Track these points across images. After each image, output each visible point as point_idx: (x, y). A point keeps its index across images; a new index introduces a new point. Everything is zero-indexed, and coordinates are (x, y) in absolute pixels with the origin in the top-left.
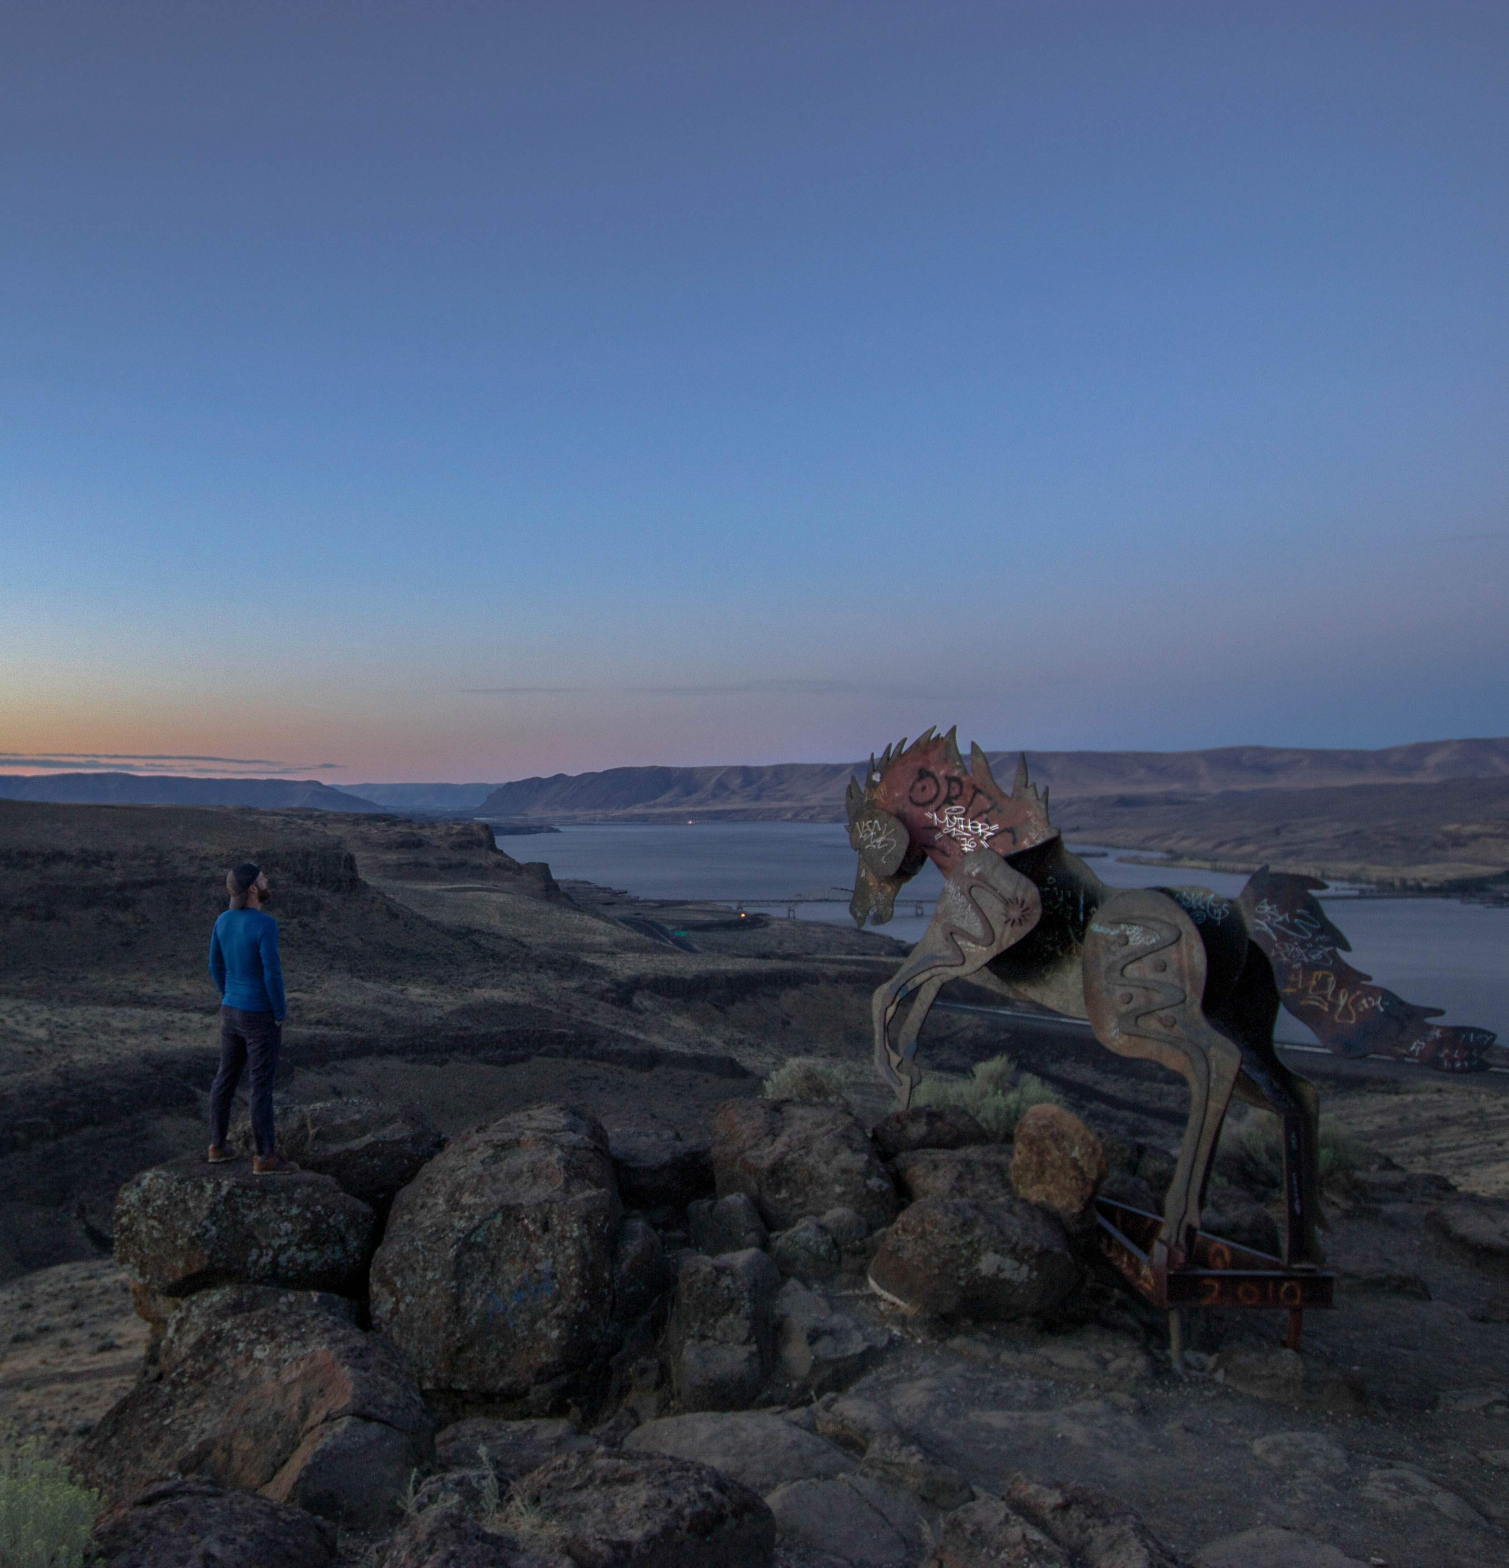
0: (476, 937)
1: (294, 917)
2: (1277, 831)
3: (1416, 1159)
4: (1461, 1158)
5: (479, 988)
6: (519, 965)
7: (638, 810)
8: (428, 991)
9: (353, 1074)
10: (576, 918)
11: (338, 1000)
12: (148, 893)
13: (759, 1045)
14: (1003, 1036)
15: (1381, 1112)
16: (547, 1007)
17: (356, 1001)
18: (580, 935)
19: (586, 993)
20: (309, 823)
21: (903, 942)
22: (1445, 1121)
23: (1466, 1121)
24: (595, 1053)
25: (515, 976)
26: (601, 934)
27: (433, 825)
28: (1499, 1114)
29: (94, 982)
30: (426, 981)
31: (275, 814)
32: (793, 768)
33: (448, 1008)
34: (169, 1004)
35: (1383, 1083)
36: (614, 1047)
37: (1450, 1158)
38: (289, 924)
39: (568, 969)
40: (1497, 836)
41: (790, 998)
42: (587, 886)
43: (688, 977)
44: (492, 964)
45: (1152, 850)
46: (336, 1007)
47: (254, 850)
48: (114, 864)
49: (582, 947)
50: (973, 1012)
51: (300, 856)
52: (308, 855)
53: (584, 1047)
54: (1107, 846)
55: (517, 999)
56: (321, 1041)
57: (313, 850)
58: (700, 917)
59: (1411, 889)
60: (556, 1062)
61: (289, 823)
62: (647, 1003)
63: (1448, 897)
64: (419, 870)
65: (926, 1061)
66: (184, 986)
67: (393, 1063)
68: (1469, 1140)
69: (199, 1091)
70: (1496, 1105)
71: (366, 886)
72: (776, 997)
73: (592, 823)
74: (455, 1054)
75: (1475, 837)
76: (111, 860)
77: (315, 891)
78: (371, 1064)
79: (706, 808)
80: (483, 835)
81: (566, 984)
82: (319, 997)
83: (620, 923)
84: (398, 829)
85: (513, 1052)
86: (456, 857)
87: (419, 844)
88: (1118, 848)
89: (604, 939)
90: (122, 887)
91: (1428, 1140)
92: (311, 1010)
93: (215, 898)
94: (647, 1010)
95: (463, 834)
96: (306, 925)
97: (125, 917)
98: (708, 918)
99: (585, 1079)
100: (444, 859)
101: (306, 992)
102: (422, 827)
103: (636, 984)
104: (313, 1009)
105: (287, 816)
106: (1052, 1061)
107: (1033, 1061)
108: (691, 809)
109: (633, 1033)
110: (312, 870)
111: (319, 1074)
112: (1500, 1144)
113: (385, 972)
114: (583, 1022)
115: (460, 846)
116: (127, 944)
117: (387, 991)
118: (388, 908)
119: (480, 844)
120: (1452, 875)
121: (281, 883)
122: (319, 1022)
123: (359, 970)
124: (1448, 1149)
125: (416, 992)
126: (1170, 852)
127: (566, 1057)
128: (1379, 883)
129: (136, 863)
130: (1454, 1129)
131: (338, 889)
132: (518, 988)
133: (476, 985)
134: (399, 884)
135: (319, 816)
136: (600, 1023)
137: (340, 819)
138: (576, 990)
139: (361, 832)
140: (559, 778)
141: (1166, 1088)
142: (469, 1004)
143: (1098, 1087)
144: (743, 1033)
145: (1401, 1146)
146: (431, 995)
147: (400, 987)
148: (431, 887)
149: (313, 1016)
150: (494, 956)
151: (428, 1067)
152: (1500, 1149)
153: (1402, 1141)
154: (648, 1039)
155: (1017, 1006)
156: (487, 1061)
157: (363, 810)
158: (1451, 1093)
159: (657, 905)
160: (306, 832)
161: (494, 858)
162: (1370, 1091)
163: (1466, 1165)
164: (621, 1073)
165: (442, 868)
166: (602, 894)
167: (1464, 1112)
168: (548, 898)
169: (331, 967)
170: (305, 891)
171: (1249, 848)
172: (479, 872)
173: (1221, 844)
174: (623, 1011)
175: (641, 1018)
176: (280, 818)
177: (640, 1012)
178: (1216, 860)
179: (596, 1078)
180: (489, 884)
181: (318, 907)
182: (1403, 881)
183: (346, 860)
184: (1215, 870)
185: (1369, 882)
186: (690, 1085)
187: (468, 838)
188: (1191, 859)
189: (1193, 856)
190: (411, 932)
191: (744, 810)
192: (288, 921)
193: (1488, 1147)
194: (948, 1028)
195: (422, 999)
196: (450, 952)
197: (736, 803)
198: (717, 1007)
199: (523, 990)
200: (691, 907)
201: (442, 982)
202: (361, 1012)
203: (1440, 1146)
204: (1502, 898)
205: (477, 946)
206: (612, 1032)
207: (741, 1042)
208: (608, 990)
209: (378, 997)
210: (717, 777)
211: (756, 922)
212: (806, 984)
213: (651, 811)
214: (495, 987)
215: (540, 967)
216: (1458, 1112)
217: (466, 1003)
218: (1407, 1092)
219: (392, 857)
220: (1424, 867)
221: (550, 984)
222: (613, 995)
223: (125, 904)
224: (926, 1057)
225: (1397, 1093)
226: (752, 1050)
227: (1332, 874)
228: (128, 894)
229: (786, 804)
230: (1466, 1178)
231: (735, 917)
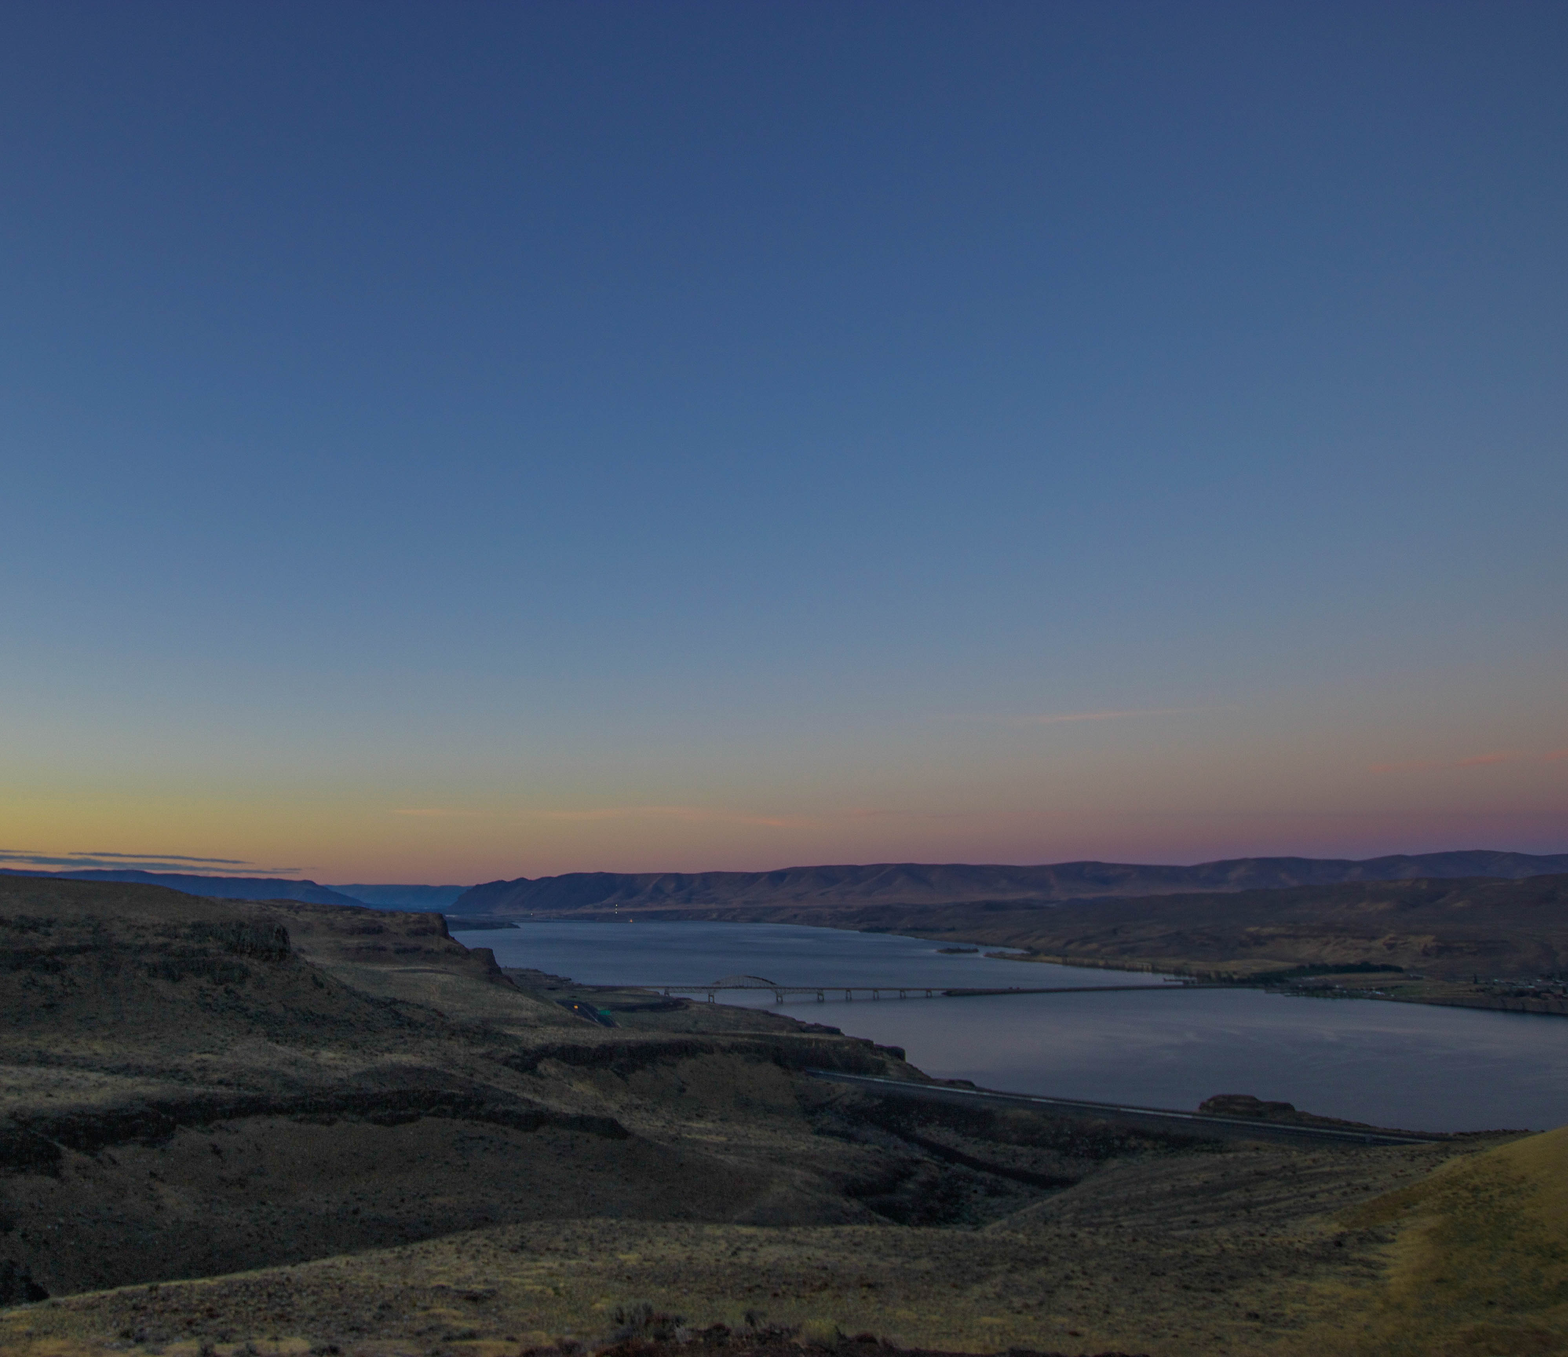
0: (397, 1007)
1: (222, 984)
2: (1115, 932)
3: (1237, 1213)
4: (1278, 1211)
5: (391, 1053)
6: (433, 1033)
7: (588, 910)
8: (339, 1055)
9: (237, 1132)
10: (509, 996)
11: (244, 1061)
12: (80, 957)
13: (654, 1111)
14: (876, 1102)
15: (1205, 1168)
16: (453, 1072)
17: (261, 1061)
18: (508, 1011)
19: (493, 1058)
21: (804, 1022)
22: (1262, 1175)
23: (1282, 1175)
24: (483, 1113)
25: (428, 1041)
26: (527, 1010)
27: (392, 916)
28: (1309, 1168)
29: (6, 1041)
30: (341, 1046)
32: (718, 875)
33: (353, 1070)
34: (76, 1064)
35: (1206, 1142)
36: (501, 1107)
37: (1268, 1211)
38: (214, 990)
39: (480, 1037)
40: (1289, 936)
41: (686, 1066)
42: (537, 974)
43: (593, 1046)
44: (407, 1031)
45: (1014, 947)
46: (241, 1068)
47: (189, 922)
48: (51, 930)
49: (509, 1021)
50: (849, 1080)
51: (234, 927)
52: (242, 925)
53: (472, 1108)
54: (978, 943)
55: (424, 1063)
56: (210, 1100)
57: (247, 923)
58: (630, 1000)
59: (1224, 980)
60: (445, 1122)
62: (553, 1070)
63: (1255, 987)
64: (377, 953)
65: (809, 1126)
66: (98, 1047)
67: (281, 1122)
68: (1284, 1194)
69: (64, 1148)
70: (1306, 1160)
71: (298, 959)
72: (674, 1065)
73: (547, 920)
74: (345, 1113)
75: (1272, 937)
76: (50, 926)
77: (245, 960)
78: (259, 1123)
79: (644, 909)
80: (437, 923)
81: (474, 1050)
82: (228, 1059)
83: (556, 1004)
84: (362, 917)
85: (402, 1113)
86: (412, 942)
87: (378, 930)
88: (986, 945)
89: (529, 1014)
90: (53, 952)
91: (1248, 1194)
92: (215, 1070)
93: (146, 964)
94: (550, 1076)
95: (419, 922)
96: (231, 991)
97: (48, 979)
98: (638, 1001)
99: (471, 1139)
100: (400, 944)
101: (216, 1054)
102: (383, 916)
103: (545, 1052)
104: (218, 1070)
106: (919, 1125)
107: (902, 1124)
108: (632, 910)
109: (530, 1097)
110: (244, 940)
111: (203, 1132)
112: (1313, 1196)
113: (302, 1037)
114: (484, 1086)
115: (416, 933)
116: (50, 1007)
117: (299, 1054)
118: (314, 978)
119: (433, 931)
120: (1256, 969)
122: (220, 1082)
123: (277, 1035)
124: (1267, 1203)
125: (326, 1056)
126: (1029, 948)
127: (454, 1117)
128: (1199, 975)
129: (75, 929)
130: (1270, 1183)
131: (267, 959)
132: (428, 1053)
133: (389, 1050)
136: (501, 1087)
138: (482, 1056)
139: (328, 919)
140: (521, 881)
141: (1019, 1149)
142: (376, 1067)
143: (959, 1149)
144: (641, 1099)
145: (1223, 1200)
146: (341, 1059)
147: (312, 1051)
148: (384, 969)
149: (215, 1077)
150: (411, 1024)
151: (315, 1127)
152: (1313, 1201)
153: (1225, 1195)
154: (544, 1102)
155: (889, 1075)
156: (378, 1121)
158: (1266, 1151)
159: (595, 990)
161: (445, 943)
162: (1196, 1150)
163: (1283, 1217)
164: (506, 1133)
165: (398, 952)
166: (548, 981)
167: (1278, 1167)
168: (491, 981)
169: (249, 1032)
170: (235, 959)
171: (1094, 946)
172: (430, 956)
173: (1070, 942)
174: (525, 1076)
175: (541, 1083)
177: (542, 1077)
178: (1066, 956)
179: (481, 1138)
180: (439, 967)
181: (246, 974)
182: (1218, 974)
184: (1065, 964)
185: (1191, 975)
186: (572, 1146)
187: (424, 926)
188: (1046, 955)
189: (1048, 952)
190: (334, 1000)
191: (677, 911)
192: (214, 987)
193: (1302, 1199)
194: (829, 1095)
195: (331, 1063)
196: (368, 1019)
197: (670, 905)
198: (618, 1075)
199: (432, 1055)
200: (624, 992)
201: (355, 1047)
202: (264, 1073)
203: (1259, 1199)
204: (1298, 988)
205: (398, 1015)
206: (511, 1094)
207: (637, 1107)
208: (514, 1056)
209: (285, 1059)
210: (654, 882)
211: (678, 1004)
212: (701, 1054)
213: (597, 911)
214: (405, 1052)
215: (453, 1035)
216: (1273, 1167)
217: (373, 1066)
218: (1229, 1151)
219: (354, 942)
220: (1233, 962)
221: (458, 1049)
222: (518, 1061)
223: (55, 968)
224: (809, 1122)
225: (1220, 1152)
226: (645, 1114)
227: (1161, 968)
228: (59, 958)
229: (713, 906)
230: (1284, 1229)
231: (660, 1001)
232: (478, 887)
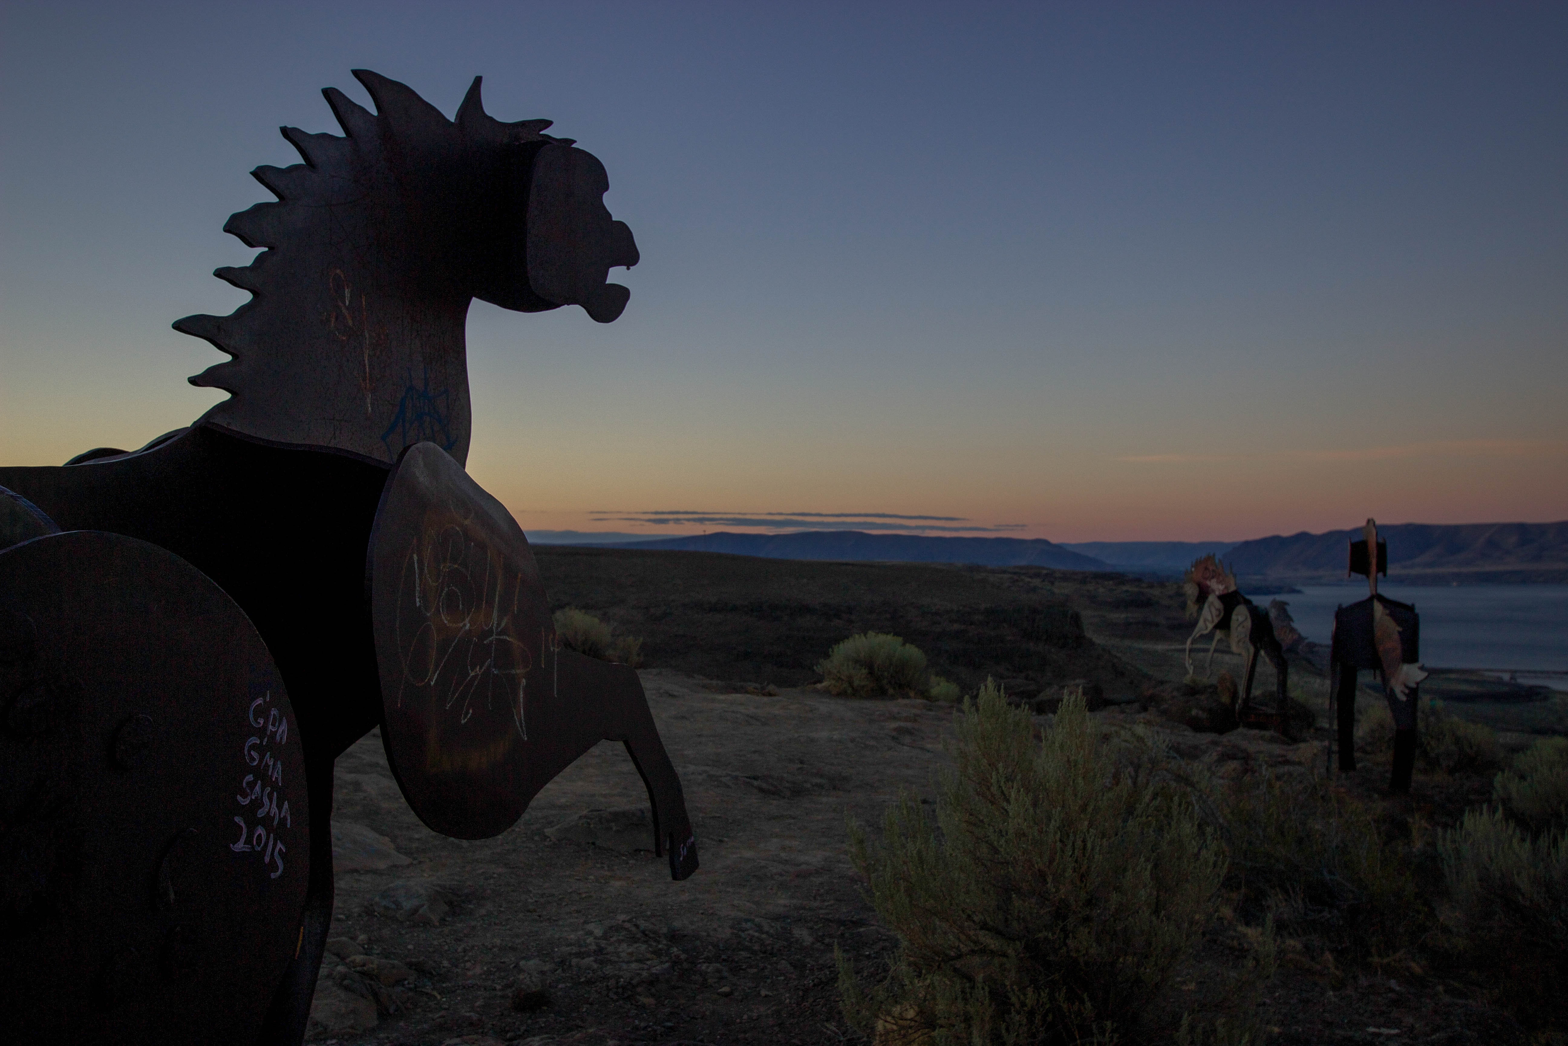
7: (1394, 570)
20: (1036, 582)
27: (1162, 584)
31: (1004, 572)
47: (983, 607)
51: (1027, 613)
52: (1035, 612)
57: (1040, 608)
58: (1464, 687)
61: (1017, 581)
64: (1149, 630)
71: (1092, 643)
73: (1338, 583)
77: (1042, 647)
79: (1473, 569)
83: (1368, 691)
84: (1125, 588)
87: (1149, 604)
98: (1474, 689)
100: (1173, 619)
102: (1151, 586)
105: (1015, 573)
108: (1456, 570)
110: (1039, 626)
118: (1114, 666)
121: (1009, 638)
131: (1064, 646)
134: (1127, 642)
135: (1047, 575)
137: (1066, 577)
139: (1088, 591)
140: (1302, 538)
148: (1160, 647)
157: (1093, 569)
160: (1034, 589)
165: (1171, 628)
170: (1032, 647)
176: (1010, 576)
181: (1044, 663)
183: (1072, 617)
191: (1521, 572)
197: (1511, 564)
200: (1453, 676)
210: (1486, 536)
211: (1533, 694)
219: (1118, 616)
231: (1505, 689)
232: (1247, 544)
